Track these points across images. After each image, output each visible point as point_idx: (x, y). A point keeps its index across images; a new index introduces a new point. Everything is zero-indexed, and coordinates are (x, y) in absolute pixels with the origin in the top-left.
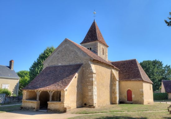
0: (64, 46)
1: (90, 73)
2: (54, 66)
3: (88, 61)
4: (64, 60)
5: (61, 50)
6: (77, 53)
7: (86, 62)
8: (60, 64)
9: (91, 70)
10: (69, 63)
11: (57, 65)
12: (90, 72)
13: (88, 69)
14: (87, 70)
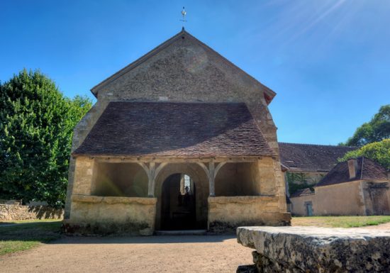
0: (175, 51)
1: (269, 128)
2: (141, 100)
3: (259, 99)
4: (178, 88)
5: (166, 60)
6: (224, 74)
7: (254, 101)
8: (163, 99)
9: (270, 123)
10: (196, 98)
11: (155, 101)
12: (266, 126)
13: (260, 119)
14: (259, 121)
